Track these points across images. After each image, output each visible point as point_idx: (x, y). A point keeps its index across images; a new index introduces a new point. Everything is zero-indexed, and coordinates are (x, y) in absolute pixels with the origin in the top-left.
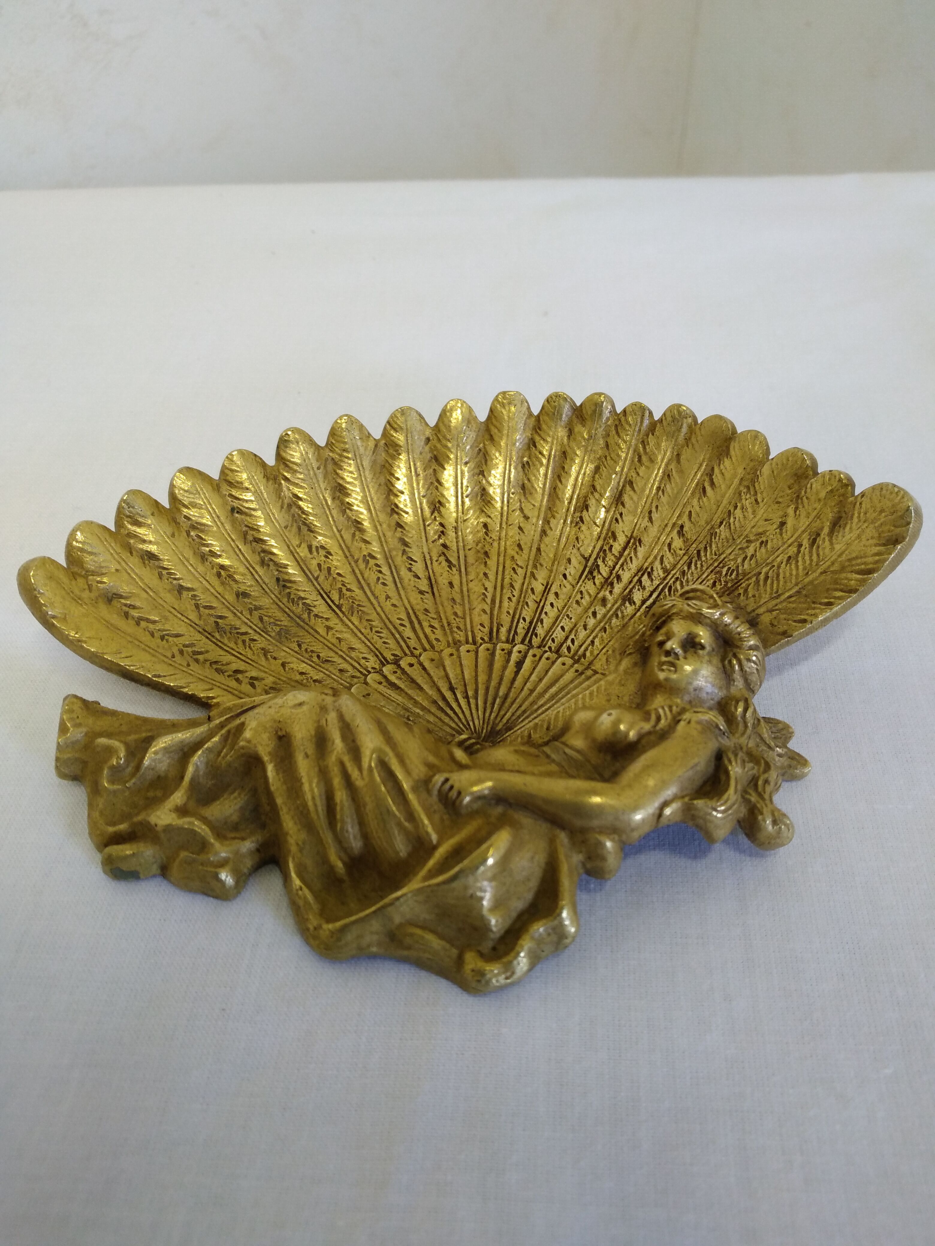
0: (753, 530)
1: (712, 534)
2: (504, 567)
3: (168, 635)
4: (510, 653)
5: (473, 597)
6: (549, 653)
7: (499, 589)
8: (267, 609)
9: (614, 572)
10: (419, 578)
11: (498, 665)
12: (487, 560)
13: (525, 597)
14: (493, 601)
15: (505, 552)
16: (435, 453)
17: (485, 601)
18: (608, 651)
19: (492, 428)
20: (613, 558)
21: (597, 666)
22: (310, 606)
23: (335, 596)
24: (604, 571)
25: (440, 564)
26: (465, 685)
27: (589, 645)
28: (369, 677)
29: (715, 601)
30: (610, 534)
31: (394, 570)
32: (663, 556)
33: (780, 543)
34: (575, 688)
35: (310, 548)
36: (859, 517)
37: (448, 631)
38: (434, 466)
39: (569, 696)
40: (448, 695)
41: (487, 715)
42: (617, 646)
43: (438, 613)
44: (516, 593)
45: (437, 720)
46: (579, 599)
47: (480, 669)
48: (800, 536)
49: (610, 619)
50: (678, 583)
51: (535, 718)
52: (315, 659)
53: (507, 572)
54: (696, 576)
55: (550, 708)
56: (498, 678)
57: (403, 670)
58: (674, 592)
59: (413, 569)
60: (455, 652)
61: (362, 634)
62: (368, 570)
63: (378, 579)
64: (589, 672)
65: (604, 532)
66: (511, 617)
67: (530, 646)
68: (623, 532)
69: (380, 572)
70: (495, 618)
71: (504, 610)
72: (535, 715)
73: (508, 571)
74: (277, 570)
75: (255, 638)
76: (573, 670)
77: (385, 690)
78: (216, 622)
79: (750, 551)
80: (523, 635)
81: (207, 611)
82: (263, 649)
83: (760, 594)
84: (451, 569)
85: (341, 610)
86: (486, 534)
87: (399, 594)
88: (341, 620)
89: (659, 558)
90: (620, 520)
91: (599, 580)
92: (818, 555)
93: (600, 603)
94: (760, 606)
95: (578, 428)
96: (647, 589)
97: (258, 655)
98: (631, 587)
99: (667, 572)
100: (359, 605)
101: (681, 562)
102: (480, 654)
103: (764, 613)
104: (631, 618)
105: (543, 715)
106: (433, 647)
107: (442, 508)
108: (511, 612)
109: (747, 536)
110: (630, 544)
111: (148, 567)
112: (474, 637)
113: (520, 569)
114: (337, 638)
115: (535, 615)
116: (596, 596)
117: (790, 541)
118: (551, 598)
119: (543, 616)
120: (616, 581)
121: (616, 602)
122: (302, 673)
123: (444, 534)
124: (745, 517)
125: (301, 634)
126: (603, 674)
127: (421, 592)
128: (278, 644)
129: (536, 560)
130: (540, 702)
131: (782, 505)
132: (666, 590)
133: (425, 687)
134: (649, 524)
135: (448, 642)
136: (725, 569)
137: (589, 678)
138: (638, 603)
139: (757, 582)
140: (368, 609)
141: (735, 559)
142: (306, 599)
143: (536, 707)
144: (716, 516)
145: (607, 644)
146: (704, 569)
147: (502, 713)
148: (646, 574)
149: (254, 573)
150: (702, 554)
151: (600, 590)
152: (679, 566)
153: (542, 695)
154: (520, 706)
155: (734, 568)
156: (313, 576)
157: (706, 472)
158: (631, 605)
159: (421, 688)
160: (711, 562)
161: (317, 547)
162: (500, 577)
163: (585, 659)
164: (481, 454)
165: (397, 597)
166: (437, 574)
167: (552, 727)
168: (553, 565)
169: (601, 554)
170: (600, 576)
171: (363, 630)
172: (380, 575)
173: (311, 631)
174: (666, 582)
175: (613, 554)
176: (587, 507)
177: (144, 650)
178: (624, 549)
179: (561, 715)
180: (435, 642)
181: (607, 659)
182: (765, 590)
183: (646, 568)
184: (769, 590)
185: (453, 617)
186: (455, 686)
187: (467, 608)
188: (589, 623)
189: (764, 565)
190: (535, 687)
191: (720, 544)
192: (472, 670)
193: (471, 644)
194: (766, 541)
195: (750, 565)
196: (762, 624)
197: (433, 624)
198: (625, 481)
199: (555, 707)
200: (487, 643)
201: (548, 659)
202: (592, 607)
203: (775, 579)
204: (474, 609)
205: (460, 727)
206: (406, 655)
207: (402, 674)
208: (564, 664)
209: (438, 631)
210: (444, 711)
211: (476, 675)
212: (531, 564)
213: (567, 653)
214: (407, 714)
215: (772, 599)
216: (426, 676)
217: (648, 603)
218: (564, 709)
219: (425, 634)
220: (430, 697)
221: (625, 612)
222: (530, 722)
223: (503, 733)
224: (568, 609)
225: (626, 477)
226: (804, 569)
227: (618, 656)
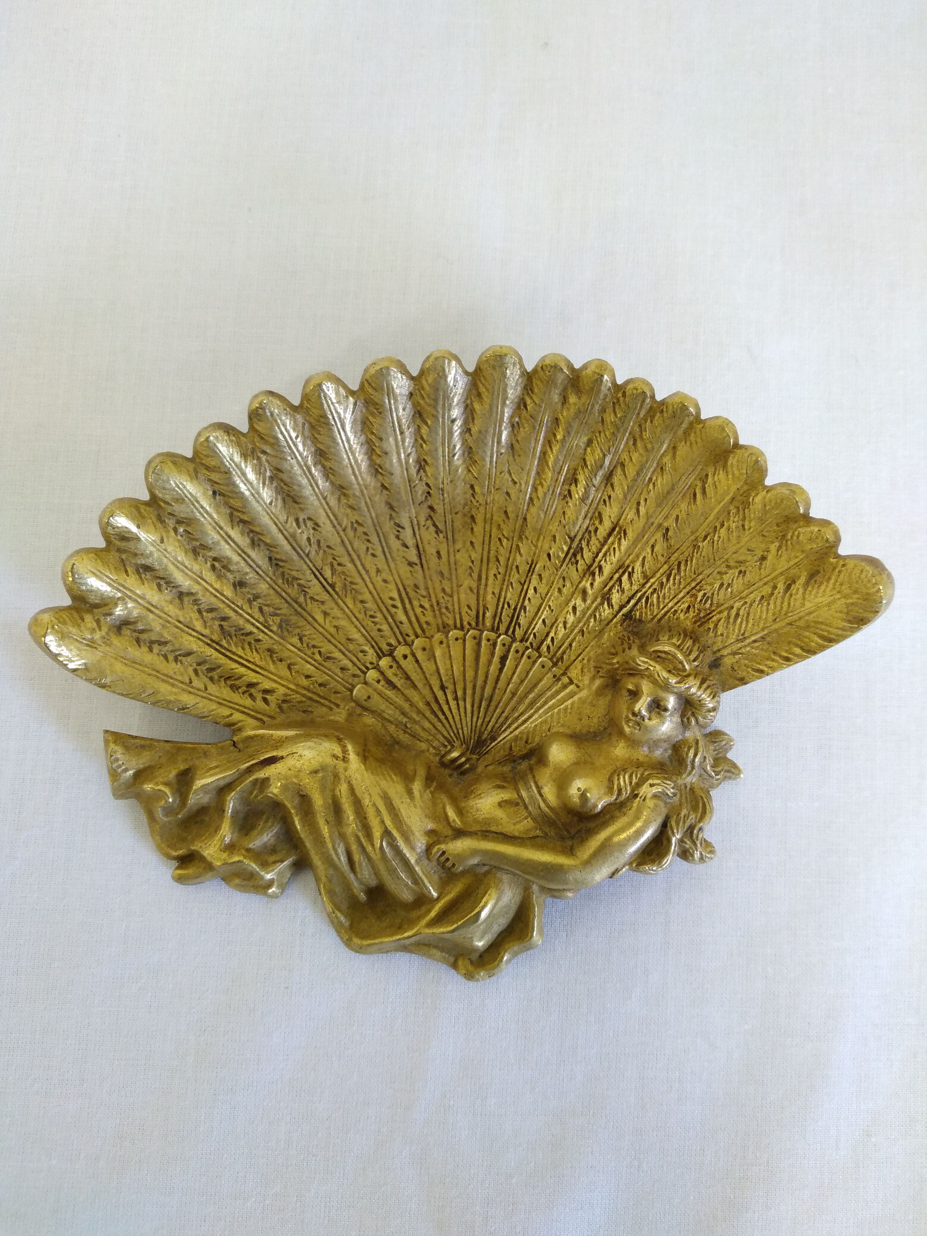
0: (734, 556)
1: (695, 546)
2: (490, 536)
3: (180, 655)
4: (494, 645)
5: (461, 570)
6: (530, 650)
7: (485, 562)
8: (264, 596)
9: (597, 560)
10: (407, 547)
11: (483, 659)
12: (474, 526)
13: (510, 576)
14: (480, 577)
15: (492, 519)
16: (419, 409)
17: (471, 576)
18: (583, 659)
19: (481, 385)
20: (597, 542)
21: (574, 673)
22: (305, 587)
23: (328, 573)
24: (587, 555)
25: (427, 529)
26: (454, 683)
27: (567, 648)
28: (367, 675)
30: (597, 514)
31: (383, 539)
32: (644, 558)
33: (757, 579)
34: (553, 696)
35: (297, 520)
36: (835, 584)
37: (437, 612)
38: (418, 421)
39: (546, 707)
40: (440, 694)
41: (474, 720)
42: (592, 654)
43: (427, 588)
44: (502, 570)
45: (431, 727)
46: (561, 587)
47: (467, 664)
48: (776, 578)
49: (588, 620)
50: (655, 595)
51: (517, 728)
52: (317, 657)
53: (493, 543)
54: (672, 593)
55: (530, 717)
56: (484, 675)
57: (397, 662)
58: (650, 605)
59: (401, 537)
60: (445, 641)
61: (358, 620)
62: (357, 539)
63: (368, 548)
64: (565, 680)
65: (591, 511)
66: (496, 599)
67: (514, 640)
68: (610, 517)
69: (368, 541)
70: (481, 599)
71: (490, 590)
72: (516, 725)
73: (494, 540)
74: (268, 549)
75: (260, 637)
76: (550, 675)
77: (383, 689)
78: (221, 626)
79: (727, 578)
80: (507, 624)
81: (210, 615)
82: (269, 650)
83: (728, 633)
84: (438, 535)
85: (334, 590)
86: (473, 495)
87: (389, 566)
88: (337, 603)
89: (641, 559)
90: (608, 503)
91: (581, 566)
92: (789, 604)
93: (581, 595)
94: (726, 646)
95: (572, 399)
96: (626, 593)
97: (265, 659)
98: (611, 584)
99: (647, 578)
100: (352, 583)
101: (662, 571)
102: (468, 644)
103: (728, 654)
104: (608, 624)
105: (523, 727)
106: (423, 631)
107: (427, 468)
108: (497, 591)
109: (727, 560)
110: (615, 532)
111: (146, 582)
112: (461, 620)
113: (505, 540)
114: (335, 627)
115: (519, 600)
116: (577, 586)
117: (766, 580)
118: (535, 581)
119: (527, 602)
120: (597, 573)
121: (595, 600)
122: (307, 677)
123: (430, 496)
124: (729, 539)
125: (300, 624)
126: (578, 686)
127: (411, 564)
128: (282, 641)
129: (522, 531)
130: (522, 708)
131: (767, 540)
132: (644, 600)
133: (419, 685)
134: (636, 518)
135: (438, 625)
136: (700, 594)
137: (565, 687)
138: (616, 607)
139: (729, 617)
140: (361, 586)
141: (712, 584)
142: (300, 579)
143: (516, 715)
144: (702, 528)
145: (584, 651)
146: (682, 587)
147: (487, 719)
148: (627, 574)
149: (247, 558)
150: (682, 568)
151: (582, 579)
152: (658, 575)
153: (522, 700)
154: (503, 712)
155: (709, 594)
156: (304, 552)
157: (699, 477)
158: (609, 607)
159: (415, 687)
160: (690, 580)
161: (304, 519)
162: (486, 547)
163: (562, 663)
164: (468, 409)
165: (388, 571)
166: (425, 542)
167: (530, 741)
168: (538, 540)
169: (586, 535)
170: (583, 562)
171: (357, 615)
172: (369, 545)
173: (310, 619)
174: (644, 590)
175: (598, 539)
176: (576, 481)
177: (163, 681)
178: (610, 535)
179: (538, 728)
180: (425, 626)
181: (582, 669)
182: (734, 630)
183: (628, 566)
184: (736, 631)
185: (442, 594)
186: (446, 684)
187: (454, 585)
188: (568, 621)
189: (738, 598)
190: (517, 690)
191: (700, 562)
192: (461, 664)
193: (459, 629)
194: (745, 572)
195: (725, 595)
196: (723, 666)
197: (422, 603)
198: (618, 462)
199: (534, 718)
200: (474, 629)
201: (529, 657)
202: (573, 600)
203: (745, 619)
204: (461, 586)
205: (451, 736)
206: (399, 643)
207: (397, 668)
208: (543, 667)
209: (429, 613)
210: (436, 716)
211: (464, 670)
212: (517, 534)
213: (546, 654)
214: (405, 720)
215: (737, 640)
216: (419, 670)
217: (625, 610)
218: (541, 723)
219: (416, 615)
220: (424, 697)
221: (603, 614)
222: (512, 732)
223: (488, 744)
224: (550, 598)
225: (618, 459)
226: (774, 614)
227: (592, 669)
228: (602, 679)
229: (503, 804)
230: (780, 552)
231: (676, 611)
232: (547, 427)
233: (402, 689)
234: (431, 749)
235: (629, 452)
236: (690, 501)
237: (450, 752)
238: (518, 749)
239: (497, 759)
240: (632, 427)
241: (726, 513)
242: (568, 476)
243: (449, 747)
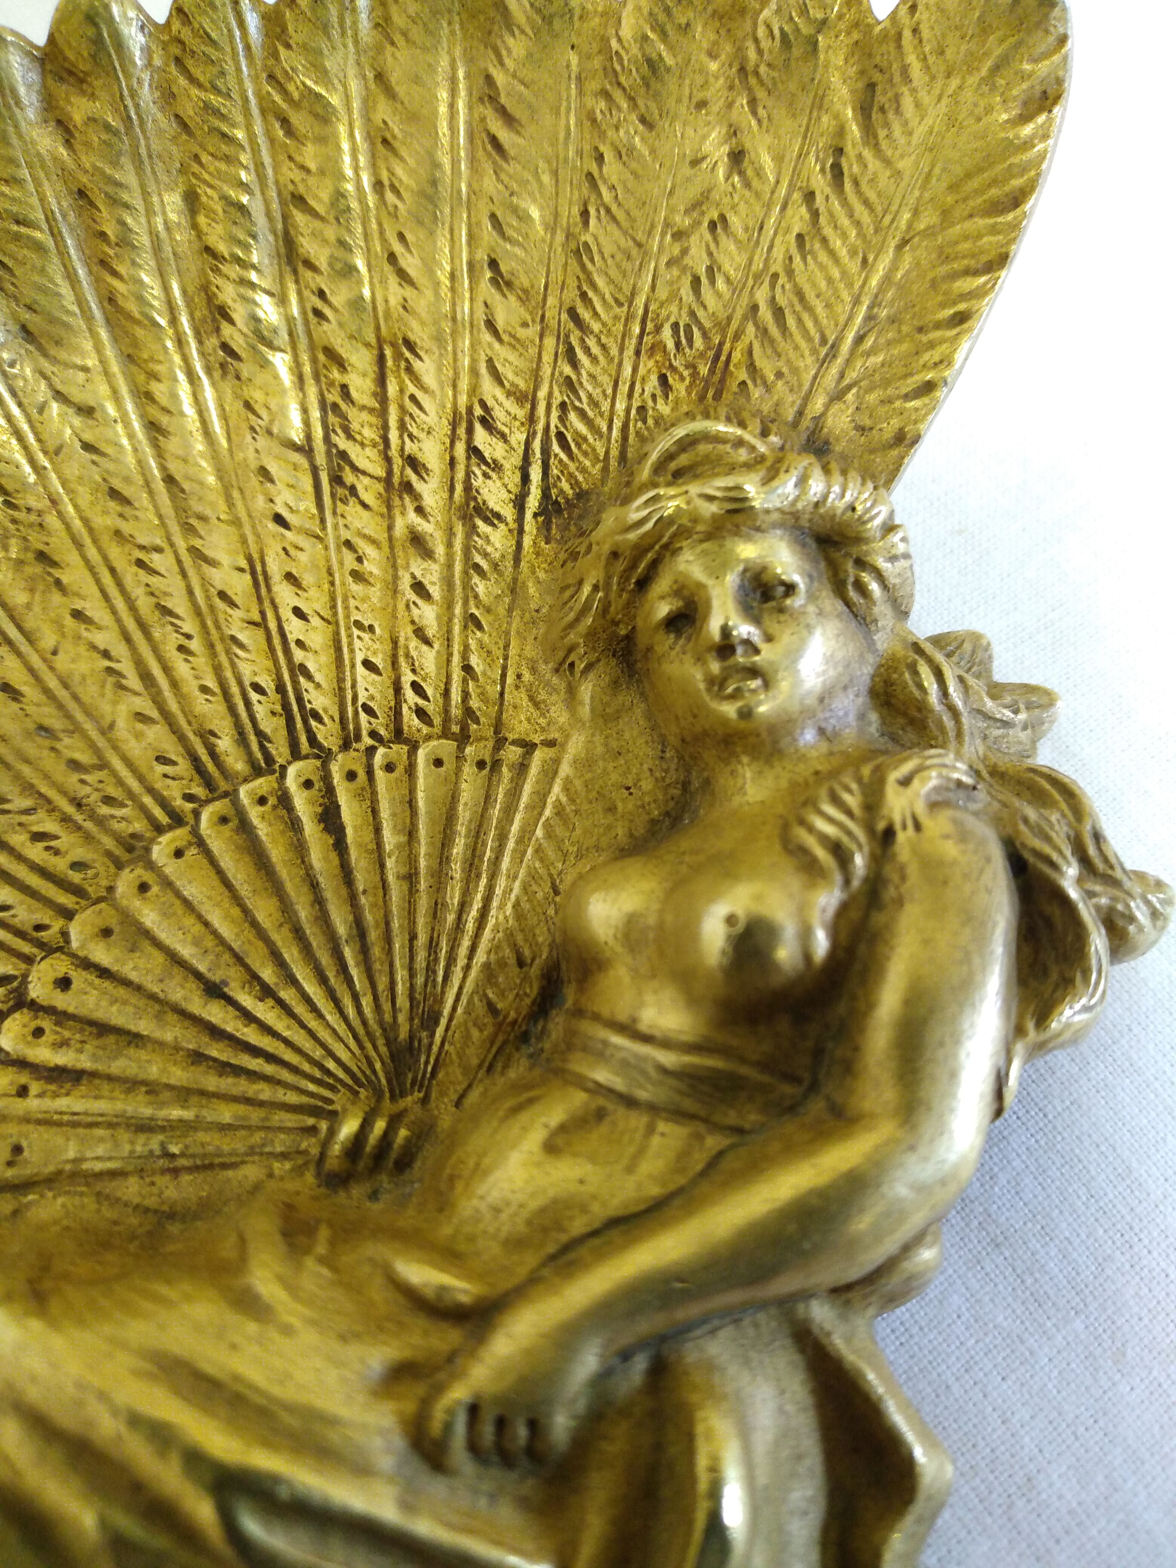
0: (674, 202)
1: (577, 253)
2: (113, 571)
4: (285, 800)
5: (89, 692)
6: (381, 751)
7: (137, 636)
9: (394, 452)
11: (277, 851)
12: (57, 573)
13: (218, 627)
14: (146, 677)
15: (91, 530)
17: (125, 688)
18: (519, 676)
20: (365, 416)
21: (518, 725)
24: (368, 460)
26: (239, 959)
27: (465, 681)
29: (753, 448)
30: (321, 357)
32: (490, 362)
33: (759, 210)
37: (89, 825)
39: (511, 844)
41: (351, 1011)
42: (530, 651)
43: (28, 788)
44: (188, 627)
45: (242, 1109)
46: (356, 566)
47: (244, 890)
48: (797, 172)
49: (467, 586)
50: (572, 416)
51: (473, 949)
53: (129, 581)
54: (606, 381)
55: (487, 898)
56: (305, 886)
57: (50, 1010)
58: (578, 445)
60: (148, 877)
64: (512, 753)
65: (305, 357)
66: (220, 698)
67: (324, 756)
68: (352, 337)
70: (184, 723)
71: (191, 687)
72: (466, 943)
73: (131, 575)
76: (468, 770)
77: (47, 1103)
79: (698, 261)
80: (284, 732)
83: (789, 362)
89: (484, 371)
90: (327, 311)
91: (369, 491)
92: (867, 201)
93: (411, 551)
94: (809, 393)
96: (507, 465)
98: (460, 475)
99: (527, 400)
101: (547, 358)
102: (216, 845)
103: (827, 406)
104: (517, 560)
105: (487, 933)
106: (78, 891)
108: (211, 683)
109: (667, 224)
110: (390, 363)
112: (164, 803)
113: (156, 556)
115: (276, 662)
116: (391, 538)
117: (779, 196)
118: (285, 595)
119: (298, 654)
120: (414, 478)
121: (450, 533)
124: (636, 175)
126: (551, 744)
129: (182, 510)
130: (454, 897)
131: (716, 107)
132: (556, 448)
133: (144, 1026)
134: (409, 292)
135: (109, 854)
136: (667, 334)
137: (522, 768)
138: (509, 512)
139: (763, 332)
141: (674, 296)
143: (451, 918)
144: (563, 198)
145: (506, 658)
146: (614, 351)
147: (382, 983)
148: (478, 427)
150: (585, 314)
151: (390, 517)
152: (547, 371)
153: (440, 876)
154: (413, 937)
155: (684, 320)
157: (477, 93)
158: (493, 525)
159: (135, 1039)
160: (620, 327)
163: (477, 722)
167: (527, 953)
168: (231, 505)
169: (332, 419)
170: (366, 480)
174: (540, 427)
175: (363, 408)
176: (223, 313)
178: (381, 380)
179: (525, 906)
180: (76, 877)
181: (531, 698)
182: (796, 348)
183: (470, 410)
184: (803, 344)
185: (74, 777)
186: (215, 977)
187: (94, 734)
188: (425, 622)
189: (750, 282)
190: (412, 860)
191: (613, 272)
192: (226, 903)
193: (171, 828)
194: (723, 218)
195: (719, 295)
196: (837, 439)
197: (35, 829)
198: (283, 203)
199: (498, 891)
200: (208, 801)
201: (389, 768)
202: (400, 573)
203: (798, 308)
204: (112, 726)
205: (312, 1095)
206: (29, 960)
207: (57, 1023)
208: (438, 763)
209: (65, 840)
210: (238, 1071)
211: (246, 911)
212: (175, 528)
213: (425, 730)
214: (155, 1142)
215: (824, 362)
216: (122, 992)
217: (533, 502)
218: (525, 888)
219: (35, 867)
220: (177, 1048)
221: (489, 549)
222: (467, 968)
223: (425, 1041)
224: (346, 608)
225: (280, 194)
226: (853, 253)
227: (555, 680)
228: (591, 676)
229: (560, 1141)
230: (761, 112)
231: (642, 409)
232: (72, 230)
233: (100, 1067)
234: (277, 1165)
235: (290, 158)
236: (495, 163)
237: (332, 1132)
238: (511, 997)
239: (475, 1062)
240: (258, 94)
241: (587, 124)
242: (198, 314)
243: (324, 1126)
